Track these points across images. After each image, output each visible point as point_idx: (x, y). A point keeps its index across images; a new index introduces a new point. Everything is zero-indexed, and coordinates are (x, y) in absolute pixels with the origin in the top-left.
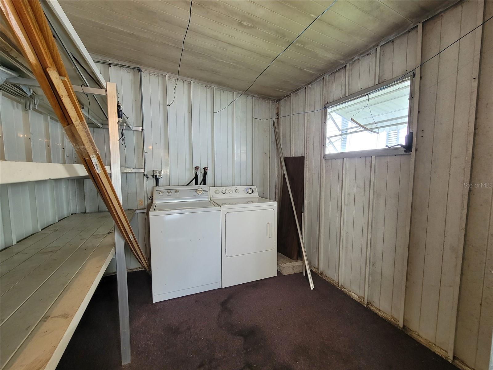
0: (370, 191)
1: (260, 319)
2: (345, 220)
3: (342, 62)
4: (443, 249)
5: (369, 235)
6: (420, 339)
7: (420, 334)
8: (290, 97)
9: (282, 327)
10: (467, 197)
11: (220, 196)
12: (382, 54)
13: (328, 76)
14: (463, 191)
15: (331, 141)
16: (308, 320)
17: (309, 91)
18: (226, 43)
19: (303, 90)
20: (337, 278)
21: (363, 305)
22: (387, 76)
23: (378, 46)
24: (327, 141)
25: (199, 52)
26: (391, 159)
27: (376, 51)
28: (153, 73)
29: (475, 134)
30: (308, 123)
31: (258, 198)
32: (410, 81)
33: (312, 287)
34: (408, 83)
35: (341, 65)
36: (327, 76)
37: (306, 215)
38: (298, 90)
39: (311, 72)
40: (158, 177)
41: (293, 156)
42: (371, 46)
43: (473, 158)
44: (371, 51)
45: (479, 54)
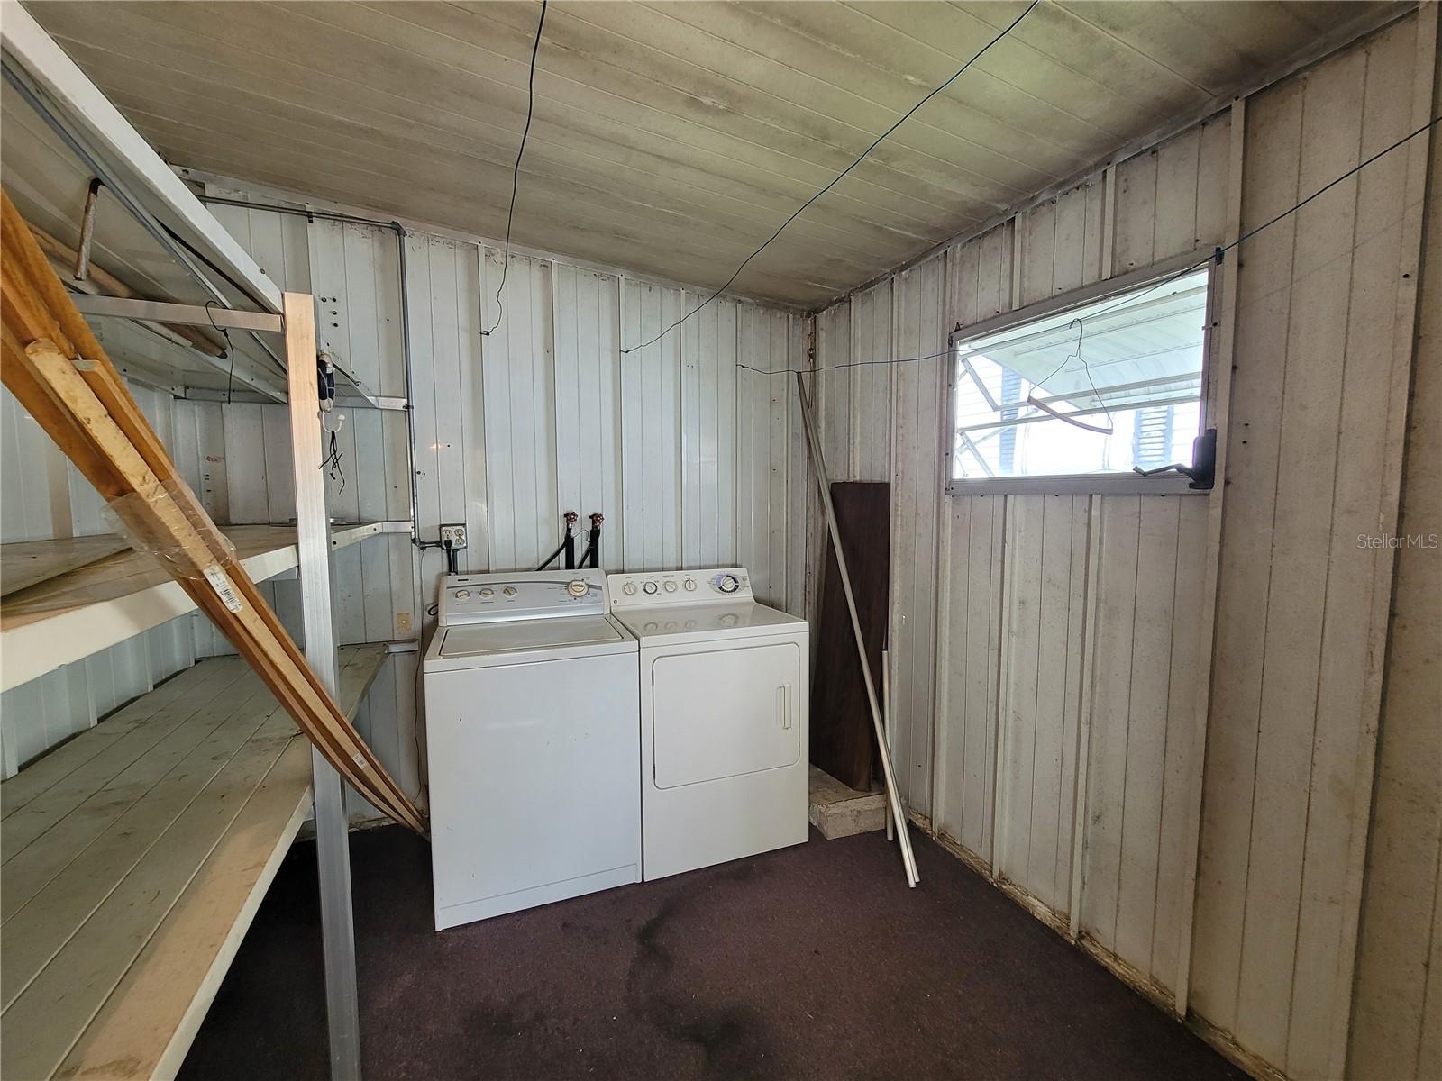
0: (1086, 598)
1: (754, 986)
2: (1012, 679)
3: (1003, 207)
4: (1311, 786)
5: (1085, 728)
6: (1239, 1055)
7: (1239, 1039)
8: (847, 305)
9: (819, 1013)
10: (1382, 636)
11: (639, 602)
12: (1123, 189)
13: (959, 246)
14: (1371, 614)
15: (968, 440)
16: (898, 990)
17: (903, 288)
18: (653, 155)
19: (885, 285)
20: (989, 849)
21: (1067, 938)
22: (1138, 255)
23: (1109, 164)
24: (958, 441)
25: (572, 181)
26: (1150, 504)
27: (1104, 177)
28: (437, 239)
29: (1407, 444)
30: (901, 384)
31: (752, 607)
32: (1207, 273)
33: (913, 878)
34: (1202, 278)
35: (999, 215)
36: (957, 249)
37: (894, 658)
38: (871, 284)
39: (910, 234)
40: (453, 546)
41: (858, 478)
42: (1088, 165)
43: (1401, 516)
44: (1089, 177)
45: (1423, 201)
